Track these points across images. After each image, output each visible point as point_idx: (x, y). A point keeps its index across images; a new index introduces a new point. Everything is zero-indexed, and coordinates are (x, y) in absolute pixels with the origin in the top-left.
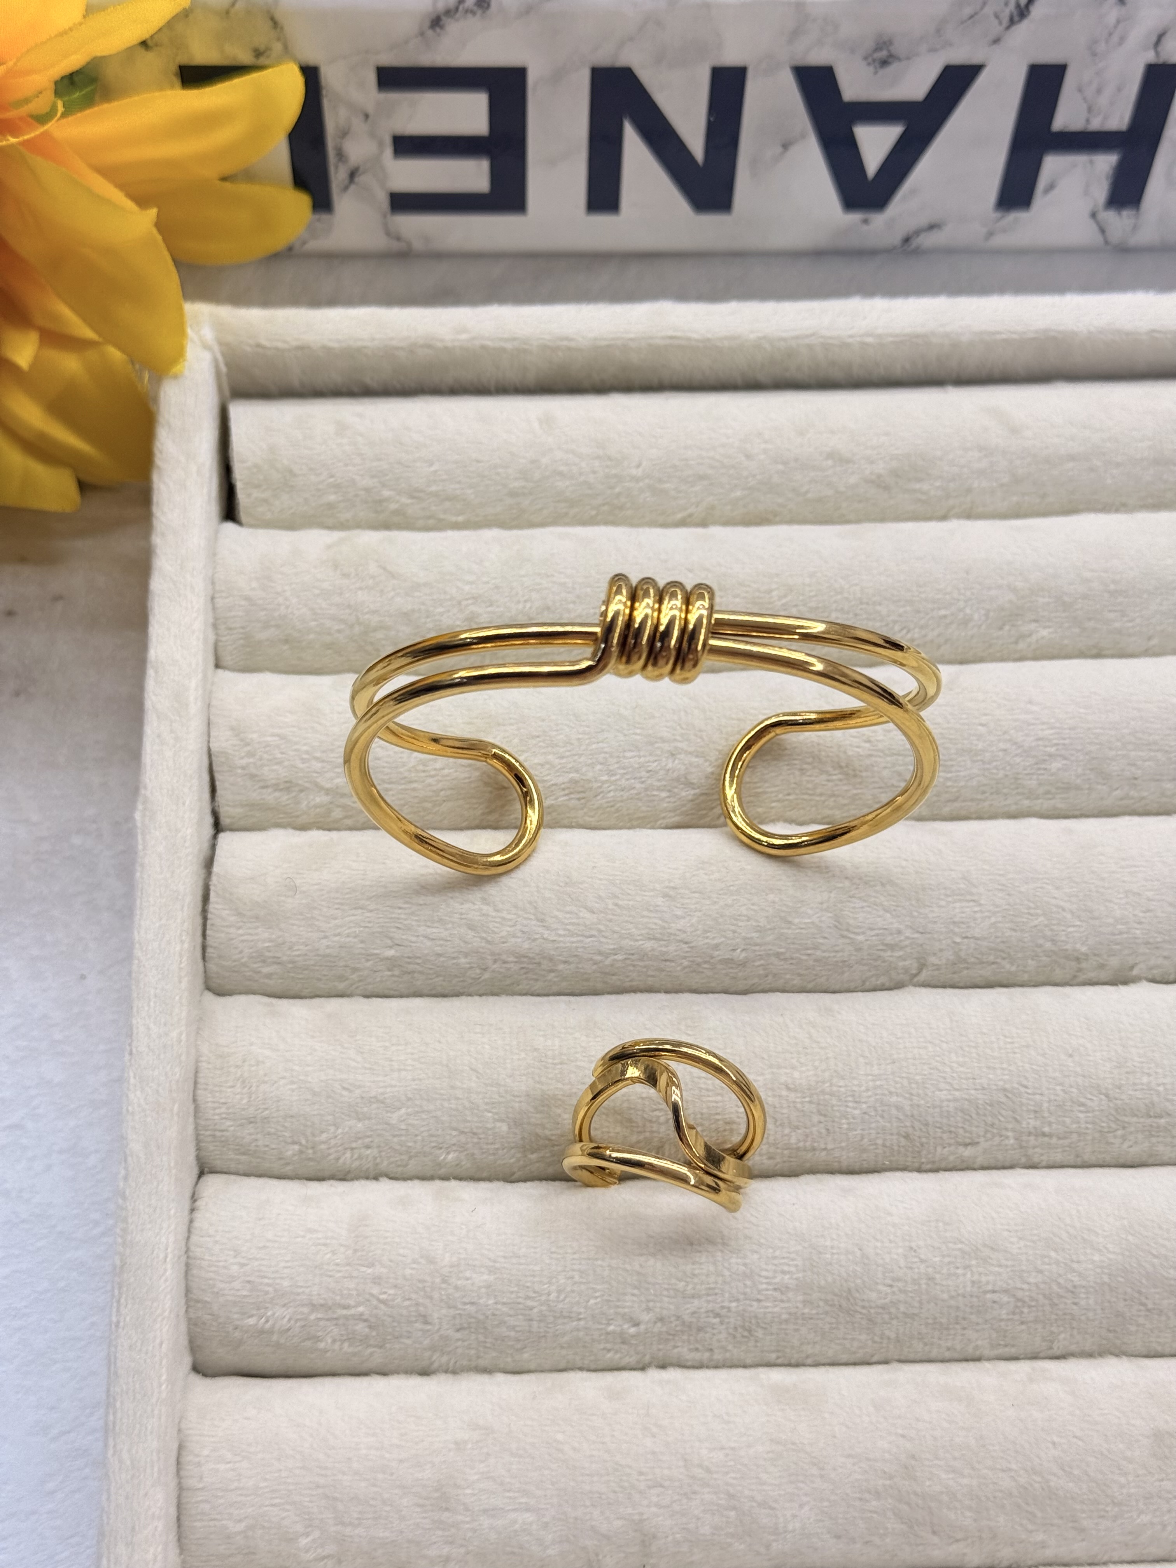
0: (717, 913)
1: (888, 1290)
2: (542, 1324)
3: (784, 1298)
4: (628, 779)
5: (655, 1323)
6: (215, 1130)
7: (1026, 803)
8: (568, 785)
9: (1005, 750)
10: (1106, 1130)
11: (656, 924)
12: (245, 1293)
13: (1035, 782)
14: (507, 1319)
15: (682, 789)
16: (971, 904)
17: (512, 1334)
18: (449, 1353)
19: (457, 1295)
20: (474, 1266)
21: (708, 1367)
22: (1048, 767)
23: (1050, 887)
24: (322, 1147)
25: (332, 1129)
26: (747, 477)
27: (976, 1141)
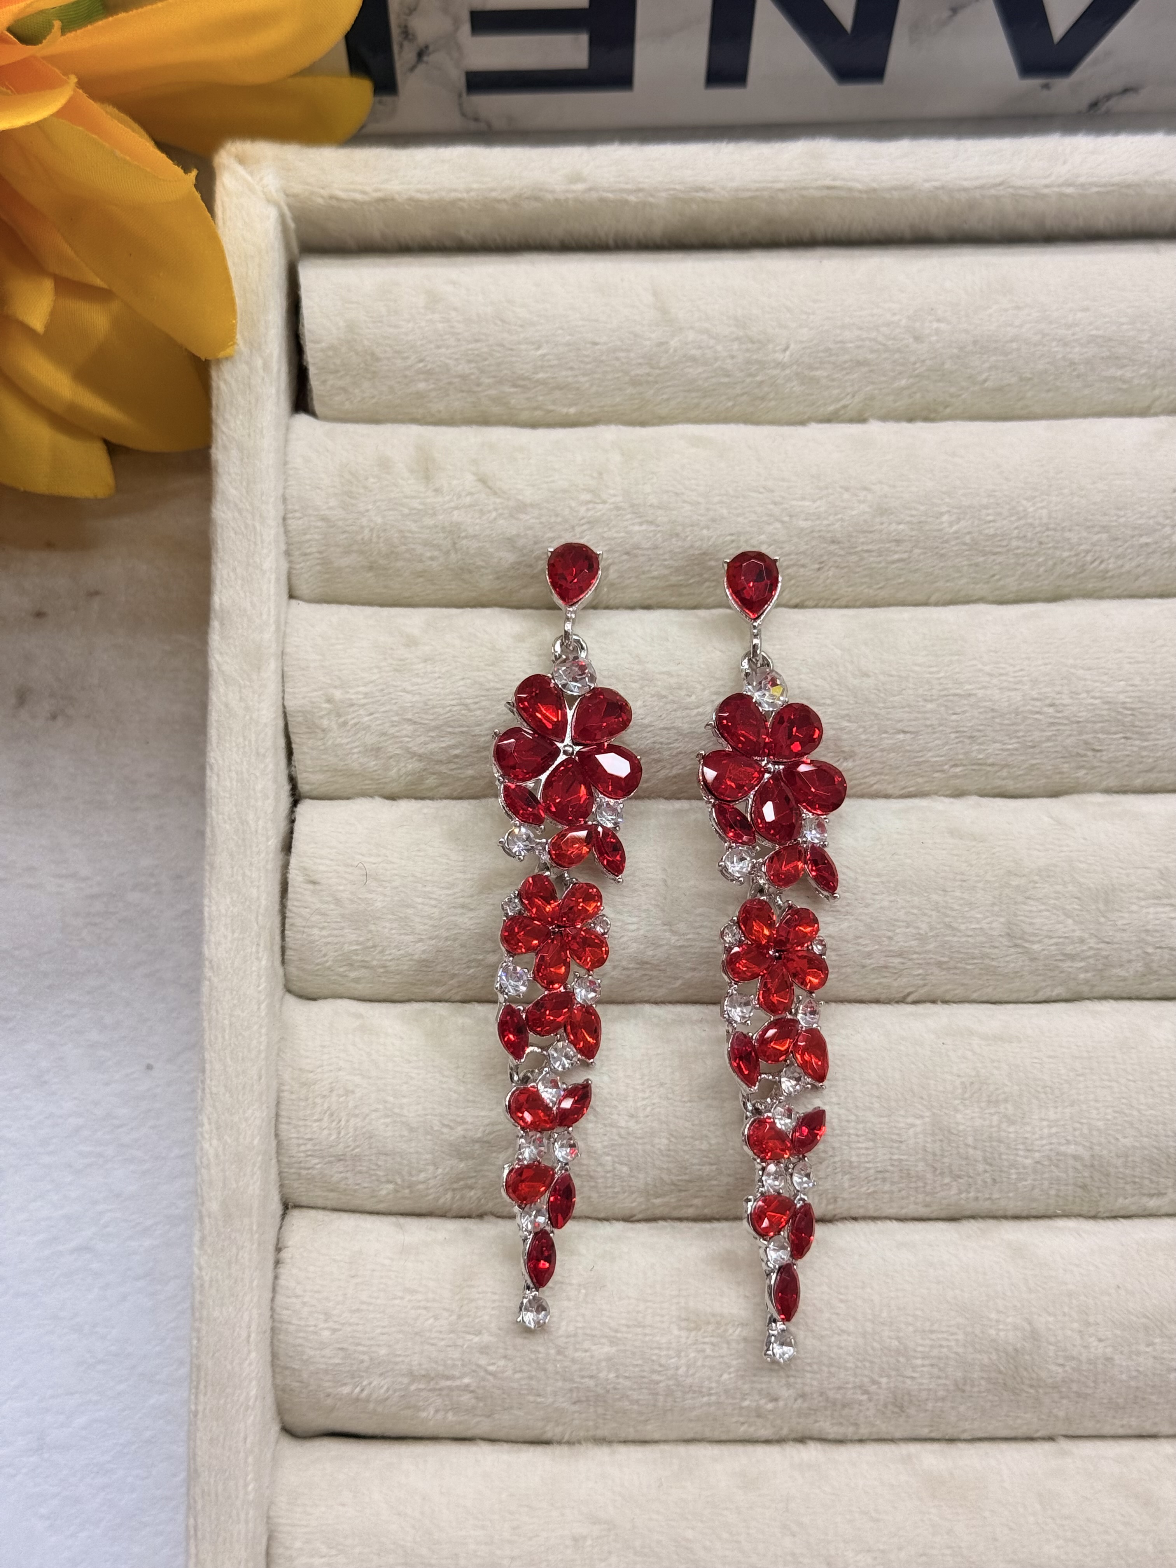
1: (1060, 1370)
2: (670, 1399)
3: (942, 1373)
5: (796, 1400)
6: (300, 1168)
12: (337, 1361)
14: (630, 1393)
17: (635, 1407)
18: (565, 1424)
19: (576, 1367)
20: (594, 1336)
21: (852, 1441)
24: (421, 1187)
25: (431, 1168)
26: (915, 363)
27: (1163, 1191)
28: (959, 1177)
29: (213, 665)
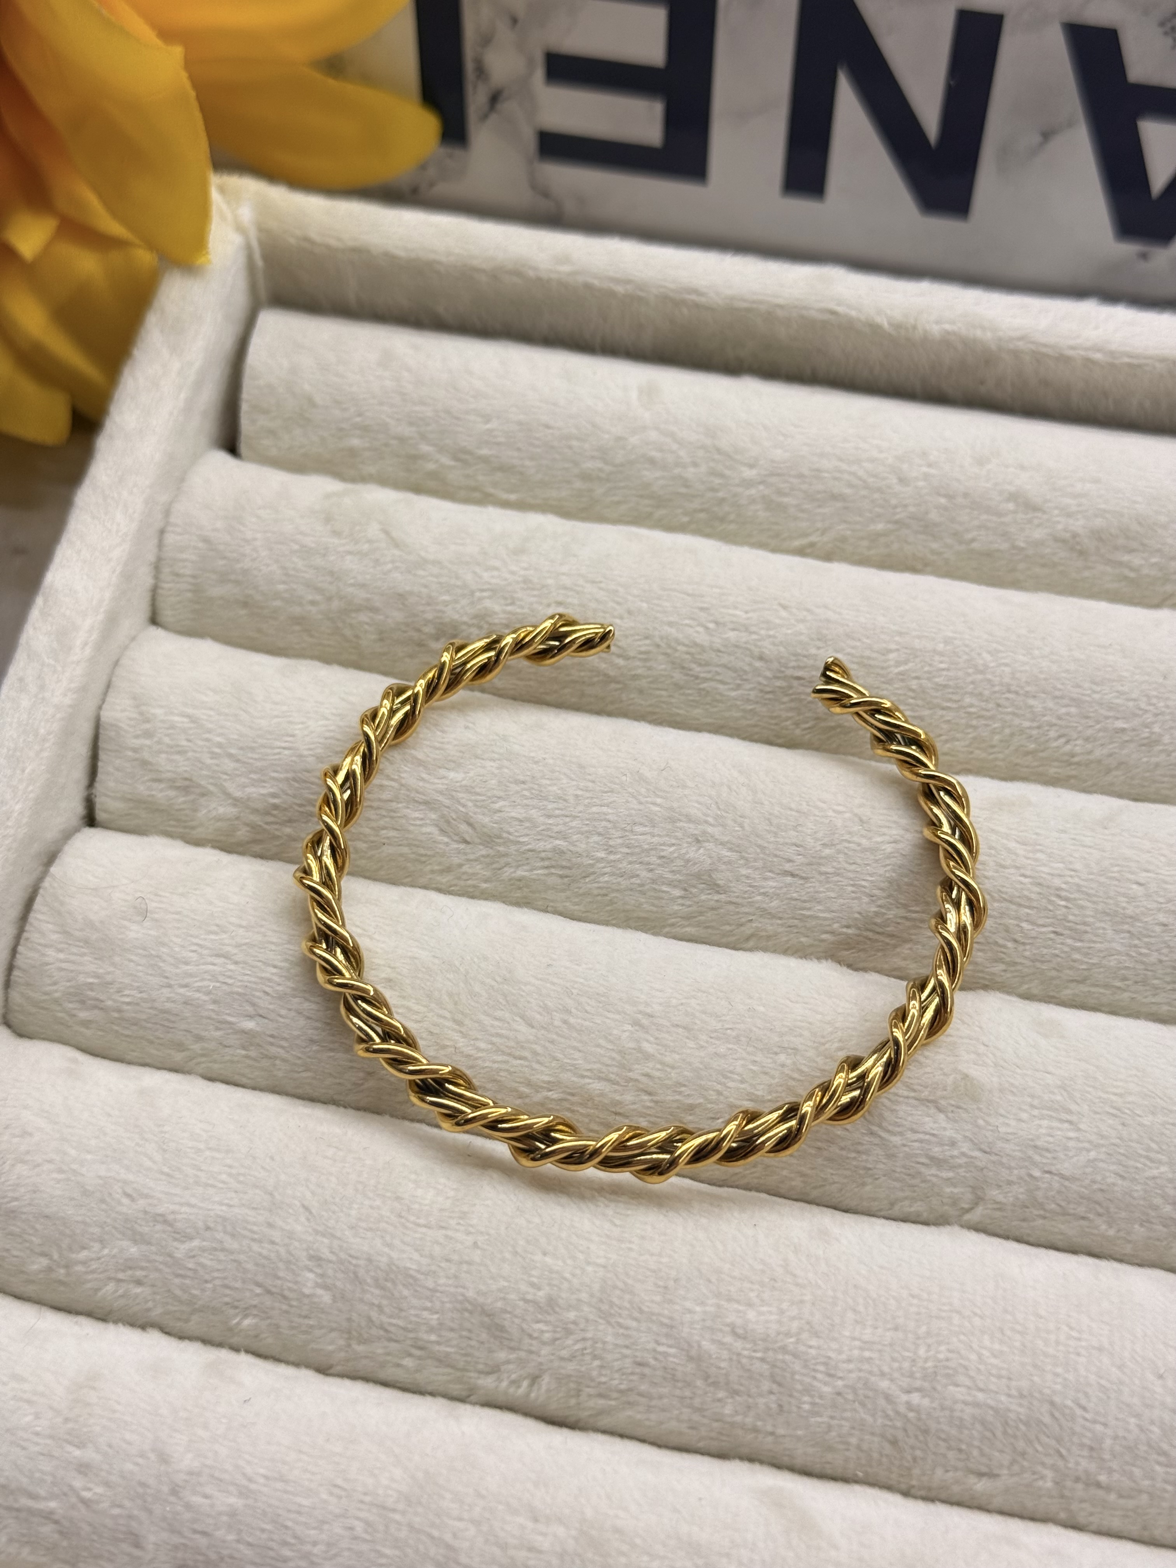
0: (701, 1063)
4: (630, 863)
8: (550, 855)
9: (1165, 925)
11: (613, 1059)
15: (702, 891)
16: (1066, 1125)
19: (189, 1516)
20: (221, 1480)
24: (79, 1268)
26: (895, 507)
27: (996, 1471)
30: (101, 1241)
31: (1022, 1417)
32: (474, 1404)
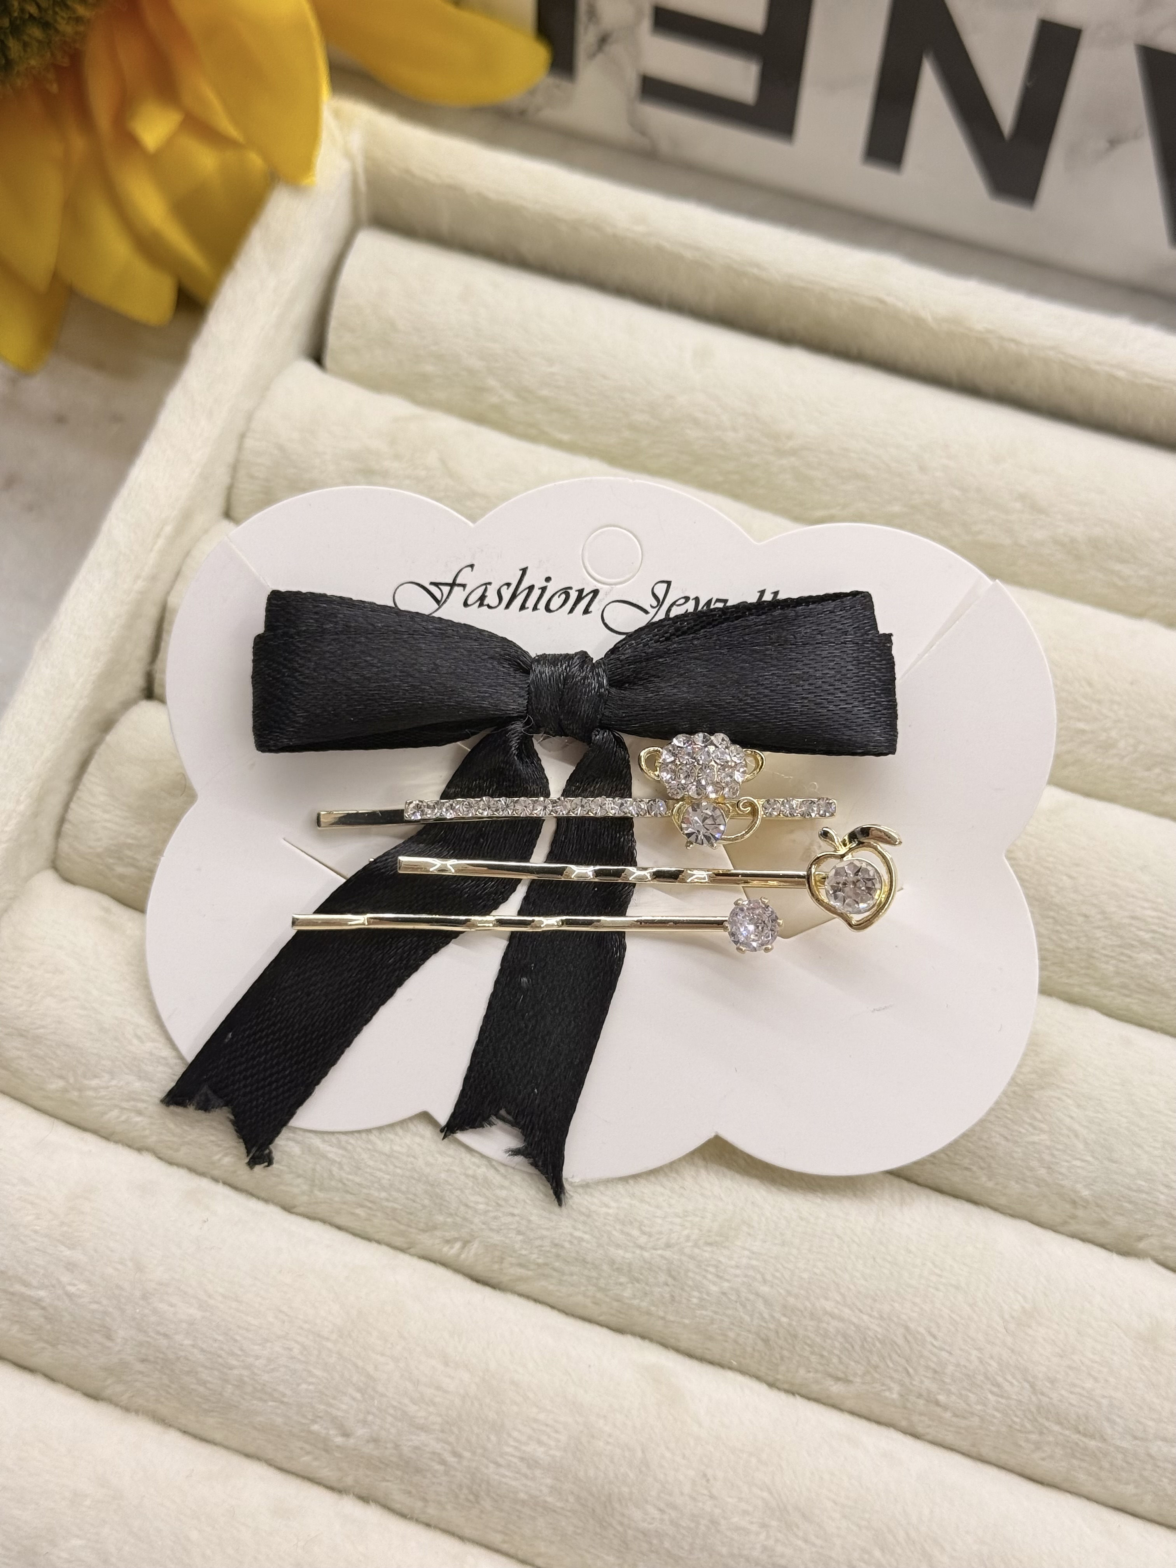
1: (656, 1514)
2: (238, 1392)
3: (529, 1472)
5: (368, 1442)
7: (1094, 990)
9: (1086, 916)
10: (1018, 1427)
13: (1111, 968)
14: (200, 1369)
17: (201, 1389)
18: (126, 1383)
19: (155, 1319)
20: (185, 1293)
21: (418, 1521)
22: (1135, 955)
23: (1070, 1101)
24: (90, 1093)
25: (106, 1077)
26: (913, 493)
27: (851, 1378)
28: (638, 1280)
29: (105, 527)
30: (112, 1074)
31: (879, 1336)
32: (412, 1255)
